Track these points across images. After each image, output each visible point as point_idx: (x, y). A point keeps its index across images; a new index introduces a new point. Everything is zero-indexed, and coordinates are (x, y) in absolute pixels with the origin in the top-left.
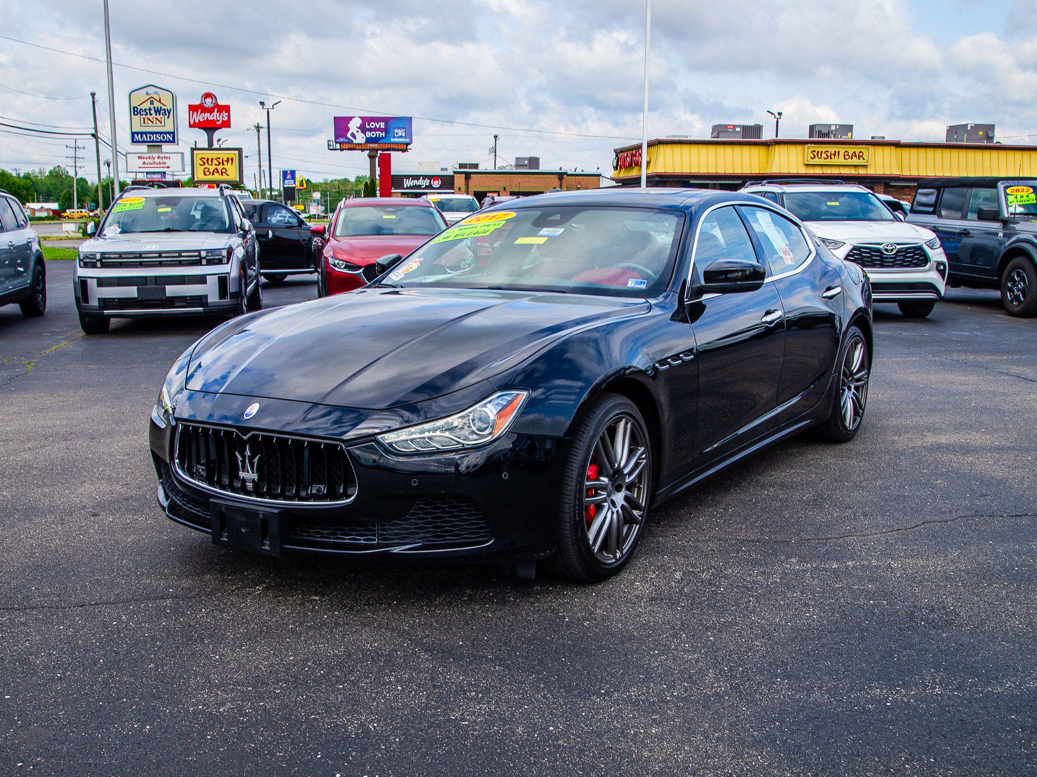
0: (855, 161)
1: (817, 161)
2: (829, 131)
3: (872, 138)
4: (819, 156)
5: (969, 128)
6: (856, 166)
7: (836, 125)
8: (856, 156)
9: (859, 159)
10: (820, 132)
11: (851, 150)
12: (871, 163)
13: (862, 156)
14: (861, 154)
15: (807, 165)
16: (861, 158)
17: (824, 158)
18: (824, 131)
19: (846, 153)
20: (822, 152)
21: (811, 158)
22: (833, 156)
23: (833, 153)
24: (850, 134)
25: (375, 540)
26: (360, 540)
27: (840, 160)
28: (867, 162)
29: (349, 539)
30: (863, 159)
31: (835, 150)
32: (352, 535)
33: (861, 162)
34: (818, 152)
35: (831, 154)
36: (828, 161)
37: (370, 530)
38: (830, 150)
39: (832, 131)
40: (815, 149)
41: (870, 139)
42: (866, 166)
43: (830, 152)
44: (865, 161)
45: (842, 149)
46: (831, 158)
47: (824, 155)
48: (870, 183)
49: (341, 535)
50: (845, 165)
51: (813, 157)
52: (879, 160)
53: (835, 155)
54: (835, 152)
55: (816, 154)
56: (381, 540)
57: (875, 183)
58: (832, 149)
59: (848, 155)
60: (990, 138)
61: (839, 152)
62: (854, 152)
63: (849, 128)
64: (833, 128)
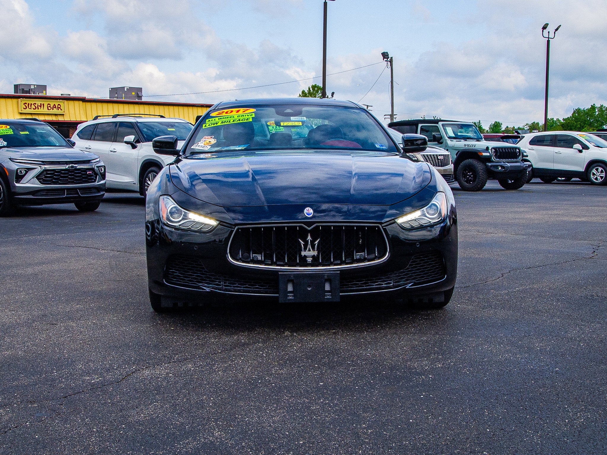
0: (55, 111)
1: (28, 111)
2: (29, 89)
3: (62, 95)
4: (30, 107)
5: (126, 90)
6: (56, 115)
7: (34, 85)
8: (55, 107)
9: (58, 110)
10: (23, 90)
11: (52, 103)
12: (67, 112)
13: (60, 108)
14: (59, 106)
15: (21, 113)
16: (59, 109)
17: (34, 109)
18: (26, 89)
19: (49, 105)
20: (31, 104)
21: (24, 109)
22: (39, 107)
23: (39, 105)
24: (44, 92)
25: (391, 283)
26: (383, 284)
27: (45, 110)
28: (64, 112)
29: (375, 285)
30: (61, 110)
31: (41, 103)
32: (378, 282)
33: (59, 112)
34: (29, 104)
35: (38, 106)
36: (36, 111)
37: (389, 278)
38: (37, 103)
39: (32, 89)
40: (26, 102)
41: (60, 95)
42: (63, 115)
43: (37, 104)
44: (62, 111)
45: (46, 102)
46: (38, 109)
47: (33, 107)
48: (67, 127)
49: (370, 283)
50: (48, 114)
51: (25, 108)
52: (72, 111)
53: (41, 106)
54: (41, 104)
55: (27, 105)
56: (395, 283)
57: (69, 127)
58: (38, 102)
59: (50, 107)
60: (140, 97)
61: (43, 104)
62: (55, 105)
63: (44, 88)
64: (32, 87)
